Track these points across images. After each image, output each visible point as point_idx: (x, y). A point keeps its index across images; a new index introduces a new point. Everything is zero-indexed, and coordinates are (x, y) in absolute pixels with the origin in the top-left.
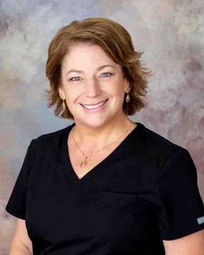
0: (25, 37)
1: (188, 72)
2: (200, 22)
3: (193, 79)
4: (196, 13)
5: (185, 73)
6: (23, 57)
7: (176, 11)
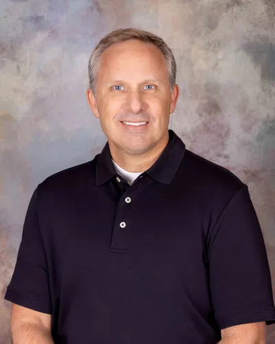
0: (18, 68)
1: (204, 114)
2: (220, 57)
3: (210, 124)
4: (215, 47)
5: (201, 115)
6: (15, 91)
7: (192, 43)
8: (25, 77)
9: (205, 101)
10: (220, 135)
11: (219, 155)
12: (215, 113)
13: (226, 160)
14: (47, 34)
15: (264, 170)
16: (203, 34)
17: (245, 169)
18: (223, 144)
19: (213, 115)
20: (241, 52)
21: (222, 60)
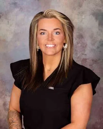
8: (11, 25)
9: (78, 34)
10: (83, 47)
11: (83, 54)
12: (81, 38)
13: (85, 56)
14: (19, 9)
15: (99, 59)
16: (77, 9)
17: (92, 59)
18: (84, 50)
19: (81, 39)
20: (91, 15)
21: (84, 19)
